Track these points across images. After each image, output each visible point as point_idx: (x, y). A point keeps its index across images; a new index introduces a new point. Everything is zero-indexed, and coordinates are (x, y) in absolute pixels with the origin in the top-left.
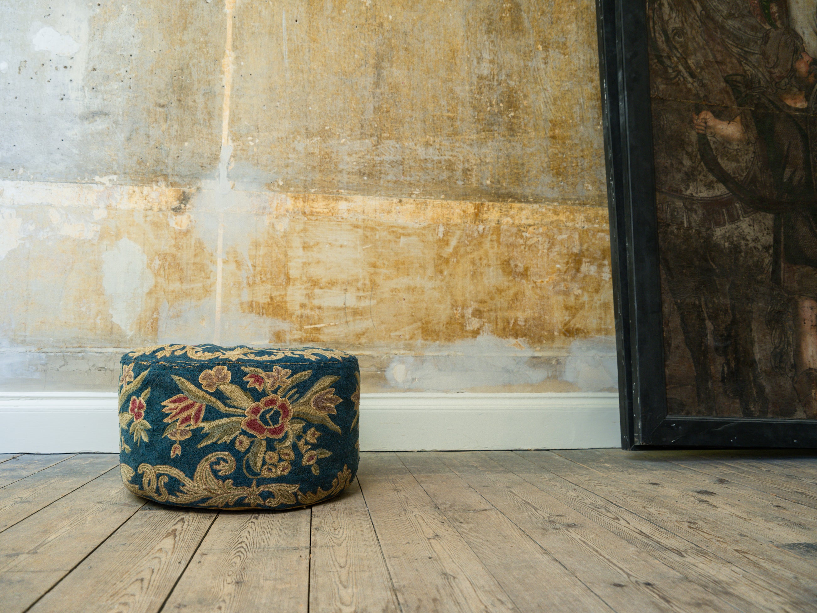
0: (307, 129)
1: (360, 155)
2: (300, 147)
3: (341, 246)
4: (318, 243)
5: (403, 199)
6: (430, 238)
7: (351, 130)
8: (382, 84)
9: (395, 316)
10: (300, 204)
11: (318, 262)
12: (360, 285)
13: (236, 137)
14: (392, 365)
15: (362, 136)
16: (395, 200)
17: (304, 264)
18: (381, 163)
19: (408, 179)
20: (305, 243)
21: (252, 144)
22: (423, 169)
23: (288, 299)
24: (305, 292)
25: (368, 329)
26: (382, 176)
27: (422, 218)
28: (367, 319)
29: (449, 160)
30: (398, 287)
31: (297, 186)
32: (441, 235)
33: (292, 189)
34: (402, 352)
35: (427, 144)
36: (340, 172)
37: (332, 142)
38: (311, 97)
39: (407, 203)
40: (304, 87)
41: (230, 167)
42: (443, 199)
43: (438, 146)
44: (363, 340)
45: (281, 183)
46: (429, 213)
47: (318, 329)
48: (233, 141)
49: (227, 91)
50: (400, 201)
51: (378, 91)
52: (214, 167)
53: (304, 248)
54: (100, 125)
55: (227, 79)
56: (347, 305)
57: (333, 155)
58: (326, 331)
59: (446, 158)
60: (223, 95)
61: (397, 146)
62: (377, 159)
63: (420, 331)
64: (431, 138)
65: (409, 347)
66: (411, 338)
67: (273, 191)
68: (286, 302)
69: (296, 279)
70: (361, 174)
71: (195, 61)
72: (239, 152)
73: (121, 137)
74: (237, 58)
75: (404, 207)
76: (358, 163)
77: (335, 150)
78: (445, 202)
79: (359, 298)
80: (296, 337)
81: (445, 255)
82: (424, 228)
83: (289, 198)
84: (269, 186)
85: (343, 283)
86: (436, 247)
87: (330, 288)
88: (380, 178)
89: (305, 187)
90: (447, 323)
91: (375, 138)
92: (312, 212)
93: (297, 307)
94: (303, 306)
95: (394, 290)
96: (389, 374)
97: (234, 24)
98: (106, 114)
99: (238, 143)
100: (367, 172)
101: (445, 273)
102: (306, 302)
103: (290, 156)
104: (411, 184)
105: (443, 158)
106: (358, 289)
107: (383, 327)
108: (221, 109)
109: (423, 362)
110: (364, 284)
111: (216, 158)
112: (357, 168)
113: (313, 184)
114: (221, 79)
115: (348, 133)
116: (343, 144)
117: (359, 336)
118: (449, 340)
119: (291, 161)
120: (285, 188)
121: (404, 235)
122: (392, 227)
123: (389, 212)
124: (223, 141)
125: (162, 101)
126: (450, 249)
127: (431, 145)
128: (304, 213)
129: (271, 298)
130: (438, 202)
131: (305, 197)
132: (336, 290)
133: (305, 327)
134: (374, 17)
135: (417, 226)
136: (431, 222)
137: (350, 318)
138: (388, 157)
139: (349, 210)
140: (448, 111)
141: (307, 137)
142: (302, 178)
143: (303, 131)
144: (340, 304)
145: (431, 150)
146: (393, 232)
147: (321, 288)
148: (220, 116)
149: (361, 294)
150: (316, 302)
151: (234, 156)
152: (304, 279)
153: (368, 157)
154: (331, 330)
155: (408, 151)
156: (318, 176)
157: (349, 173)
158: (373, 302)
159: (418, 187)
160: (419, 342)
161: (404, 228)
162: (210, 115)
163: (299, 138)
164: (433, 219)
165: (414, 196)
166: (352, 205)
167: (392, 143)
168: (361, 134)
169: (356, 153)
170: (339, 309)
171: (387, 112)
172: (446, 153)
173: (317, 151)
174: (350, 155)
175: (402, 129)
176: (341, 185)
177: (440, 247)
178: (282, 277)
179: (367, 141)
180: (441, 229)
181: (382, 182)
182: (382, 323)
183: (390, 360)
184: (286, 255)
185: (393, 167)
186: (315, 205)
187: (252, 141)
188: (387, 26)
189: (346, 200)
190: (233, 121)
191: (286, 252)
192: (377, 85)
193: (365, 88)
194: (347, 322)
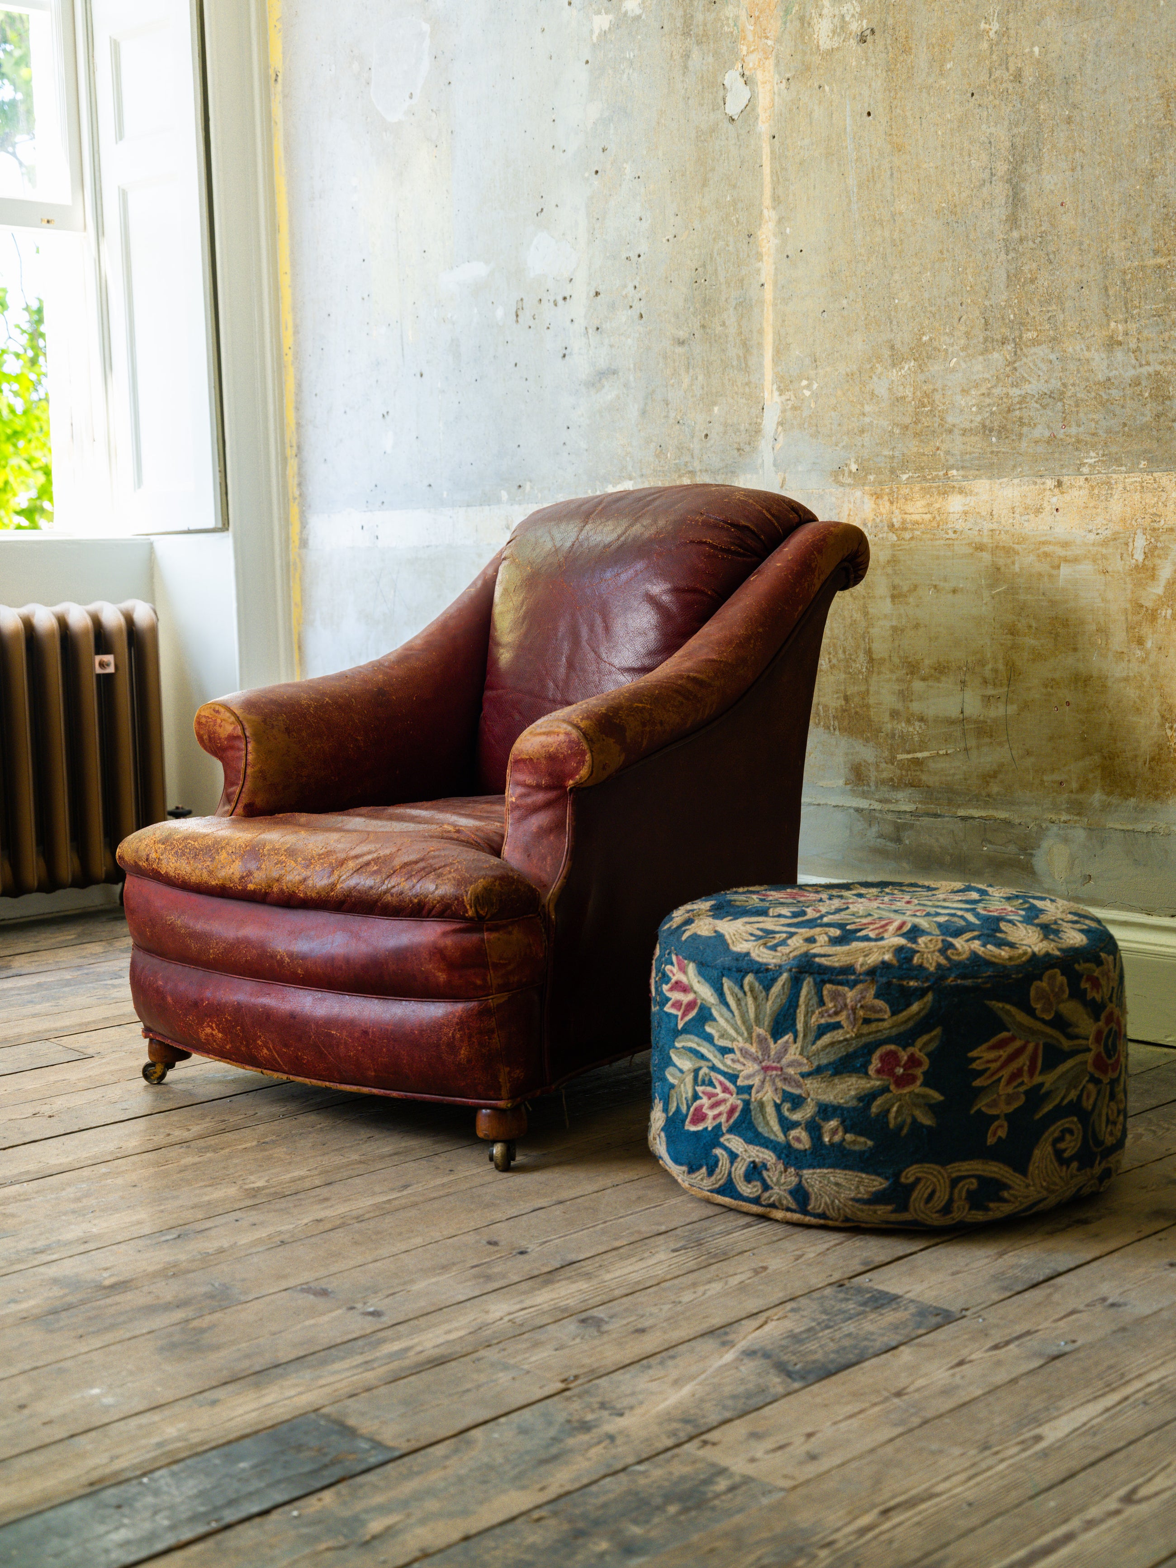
0: (892, 347)
1: (983, 390)
2: (882, 390)
3: (954, 591)
4: (916, 587)
5: (1065, 479)
6: (1117, 565)
7: (967, 334)
8: (1022, 215)
9: (1051, 739)
10: (885, 507)
11: (917, 626)
12: (987, 671)
13: (784, 384)
14: (1045, 844)
15: (989, 344)
16: (1050, 483)
17: (894, 629)
18: (1023, 399)
19: (1073, 430)
20: (894, 588)
21: (807, 393)
22: (1103, 404)
23: (872, 701)
24: (897, 687)
25: (1002, 765)
26: (1025, 429)
27: (1099, 520)
28: (1001, 744)
29: (1157, 373)
30: (1057, 675)
31: (879, 471)
32: (1139, 557)
33: (871, 478)
34: (1064, 817)
35: (1112, 343)
36: (950, 431)
37: (935, 368)
38: (896, 277)
39: (1072, 486)
40: (884, 257)
41: (778, 446)
42: (1142, 471)
43: (1133, 345)
44: (995, 789)
45: (854, 467)
46: (1116, 507)
47: (917, 762)
48: (781, 392)
49: (768, 294)
50: (1060, 484)
51: (1015, 234)
52: (755, 449)
53: (893, 597)
54: (610, 393)
55: (767, 269)
56: (967, 713)
57: (937, 396)
58: (932, 765)
59: (1150, 369)
60: (762, 302)
61: (1053, 357)
62: (1015, 392)
63: (1098, 773)
64: (1120, 327)
65: (1078, 808)
66: (1081, 789)
67: (842, 485)
68: (868, 706)
69: (882, 661)
70: (986, 430)
71: (721, 243)
72: (789, 414)
73: (633, 411)
74: (780, 221)
75: (1067, 497)
76: (980, 408)
77: (939, 385)
78: (1148, 478)
79: (987, 700)
80: (885, 775)
81: (1149, 604)
82: (1105, 543)
83: (866, 498)
84: (837, 473)
85: (960, 668)
86: (1130, 586)
87: (938, 680)
88: (1020, 435)
89: (893, 471)
90: (1153, 759)
91: (1010, 347)
92: (904, 522)
93: (886, 718)
94: (894, 714)
95: (1050, 684)
96: (1040, 863)
97: (772, 152)
98: (615, 372)
99: (788, 395)
100: (996, 425)
101: (1149, 644)
102: (899, 706)
103: (867, 409)
104: (1078, 441)
105: (1145, 370)
106: (985, 682)
107: (1029, 761)
108: (761, 332)
109: (1103, 843)
110: (995, 671)
111: (757, 431)
112: (979, 418)
113: (904, 464)
114: (758, 271)
115: (962, 342)
116: (953, 370)
117: (988, 777)
118: (1156, 797)
119: (867, 420)
120: (859, 478)
121: (1066, 560)
122: (1044, 543)
123: (1038, 511)
124: (767, 395)
125: (682, 334)
126: (1158, 589)
127: (1120, 343)
128: (891, 526)
129: (846, 699)
130: (1136, 477)
131: (892, 493)
132: (948, 683)
133: (900, 757)
134: (1004, 62)
135: (1092, 537)
136: (1118, 528)
137: (972, 742)
138: (1033, 387)
139: (966, 513)
140: (1156, 252)
141: (894, 365)
142: (886, 452)
143: (886, 353)
144: (954, 713)
145: (1119, 355)
146: (1046, 554)
147: (924, 679)
148: (760, 345)
149: (990, 691)
150: (916, 707)
151: (781, 424)
152: (896, 660)
153: (997, 391)
154: (941, 765)
155: (1072, 366)
156: (912, 446)
157: (964, 432)
158: (1012, 709)
159: (1094, 446)
160: (1097, 797)
161: (1065, 545)
162: (745, 345)
163: (879, 368)
164: (1124, 520)
165: (1085, 470)
166: (971, 501)
167: (1041, 351)
168: (986, 340)
169: (977, 386)
170: (951, 722)
171: (1032, 281)
172: (1151, 357)
173: (909, 392)
174: (965, 392)
175: (1061, 317)
176: (952, 461)
177: (1139, 584)
178: (862, 658)
179: (996, 355)
180: (1141, 542)
181: (1024, 444)
182: (1028, 753)
183: (1042, 831)
184: (866, 614)
185: (1044, 407)
186: (909, 508)
187: (808, 387)
188: (1029, 78)
189: (961, 491)
190: (778, 352)
191: (865, 606)
192: (1013, 221)
193: (991, 233)
194: (966, 749)
